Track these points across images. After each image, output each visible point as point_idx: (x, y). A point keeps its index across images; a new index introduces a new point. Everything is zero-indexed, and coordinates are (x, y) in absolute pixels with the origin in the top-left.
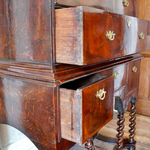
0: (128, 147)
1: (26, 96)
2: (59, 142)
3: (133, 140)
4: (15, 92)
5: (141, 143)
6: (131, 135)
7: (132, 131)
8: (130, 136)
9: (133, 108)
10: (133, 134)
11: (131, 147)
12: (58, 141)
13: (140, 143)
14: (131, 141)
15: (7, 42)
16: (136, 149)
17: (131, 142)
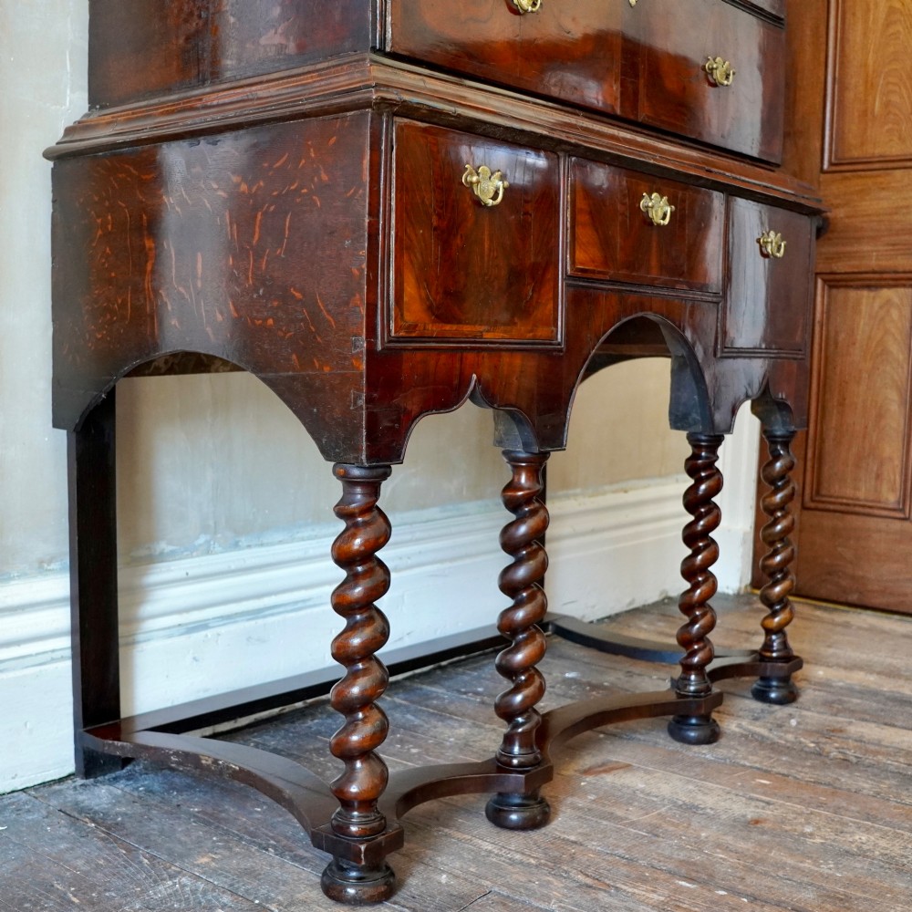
1: (262, 184)
2: (379, 348)
4: (215, 186)
6: (773, 614)
7: (777, 590)
8: (768, 621)
9: (778, 465)
11: (775, 683)
12: (376, 344)
15: (196, 13)
17: (774, 655)
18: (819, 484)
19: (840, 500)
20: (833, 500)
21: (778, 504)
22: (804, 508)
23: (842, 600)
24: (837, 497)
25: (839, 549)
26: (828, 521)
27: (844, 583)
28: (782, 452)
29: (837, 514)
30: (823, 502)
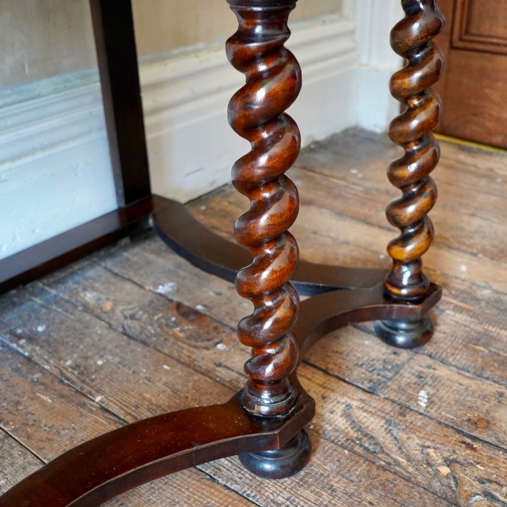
0: (379, 322)
3: (418, 277)
5: (477, 300)
6: (404, 240)
7: (411, 209)
8: (396, 250)
9: (416, 27)
10: (418, 232)
11: (403, 326)
13: (468, 297)
14: (401, 287)
16: (437, 335)
17: (404, 292)
18: (469, 22)
19: (490, 40)
20: (482, 39)
21: (413, 89)
22: (452, 47)
23: (487, 140)
24: (488, 36)
25: (487, 91)
26: (477, 61)
27: (490, 125)
28: (422, 6)
29: (487, 55)
30: (472, 42)
